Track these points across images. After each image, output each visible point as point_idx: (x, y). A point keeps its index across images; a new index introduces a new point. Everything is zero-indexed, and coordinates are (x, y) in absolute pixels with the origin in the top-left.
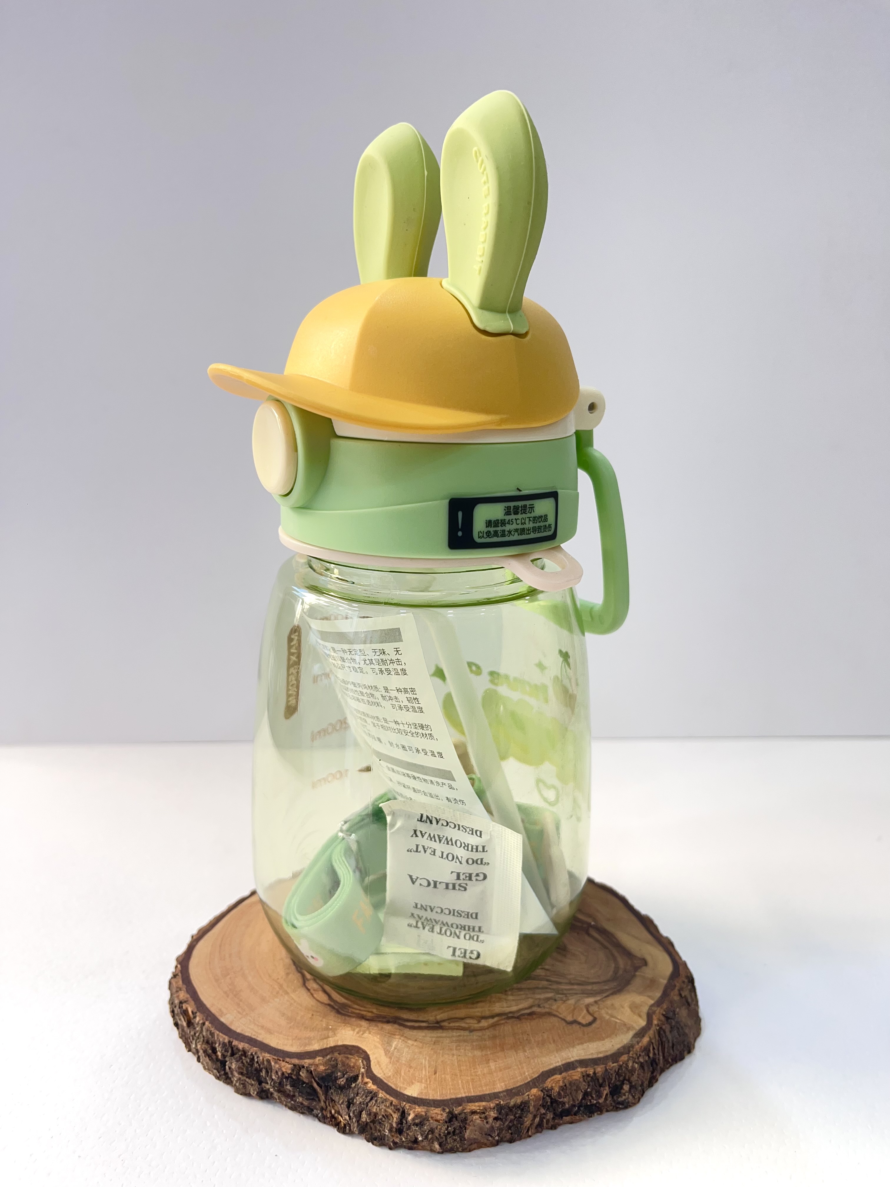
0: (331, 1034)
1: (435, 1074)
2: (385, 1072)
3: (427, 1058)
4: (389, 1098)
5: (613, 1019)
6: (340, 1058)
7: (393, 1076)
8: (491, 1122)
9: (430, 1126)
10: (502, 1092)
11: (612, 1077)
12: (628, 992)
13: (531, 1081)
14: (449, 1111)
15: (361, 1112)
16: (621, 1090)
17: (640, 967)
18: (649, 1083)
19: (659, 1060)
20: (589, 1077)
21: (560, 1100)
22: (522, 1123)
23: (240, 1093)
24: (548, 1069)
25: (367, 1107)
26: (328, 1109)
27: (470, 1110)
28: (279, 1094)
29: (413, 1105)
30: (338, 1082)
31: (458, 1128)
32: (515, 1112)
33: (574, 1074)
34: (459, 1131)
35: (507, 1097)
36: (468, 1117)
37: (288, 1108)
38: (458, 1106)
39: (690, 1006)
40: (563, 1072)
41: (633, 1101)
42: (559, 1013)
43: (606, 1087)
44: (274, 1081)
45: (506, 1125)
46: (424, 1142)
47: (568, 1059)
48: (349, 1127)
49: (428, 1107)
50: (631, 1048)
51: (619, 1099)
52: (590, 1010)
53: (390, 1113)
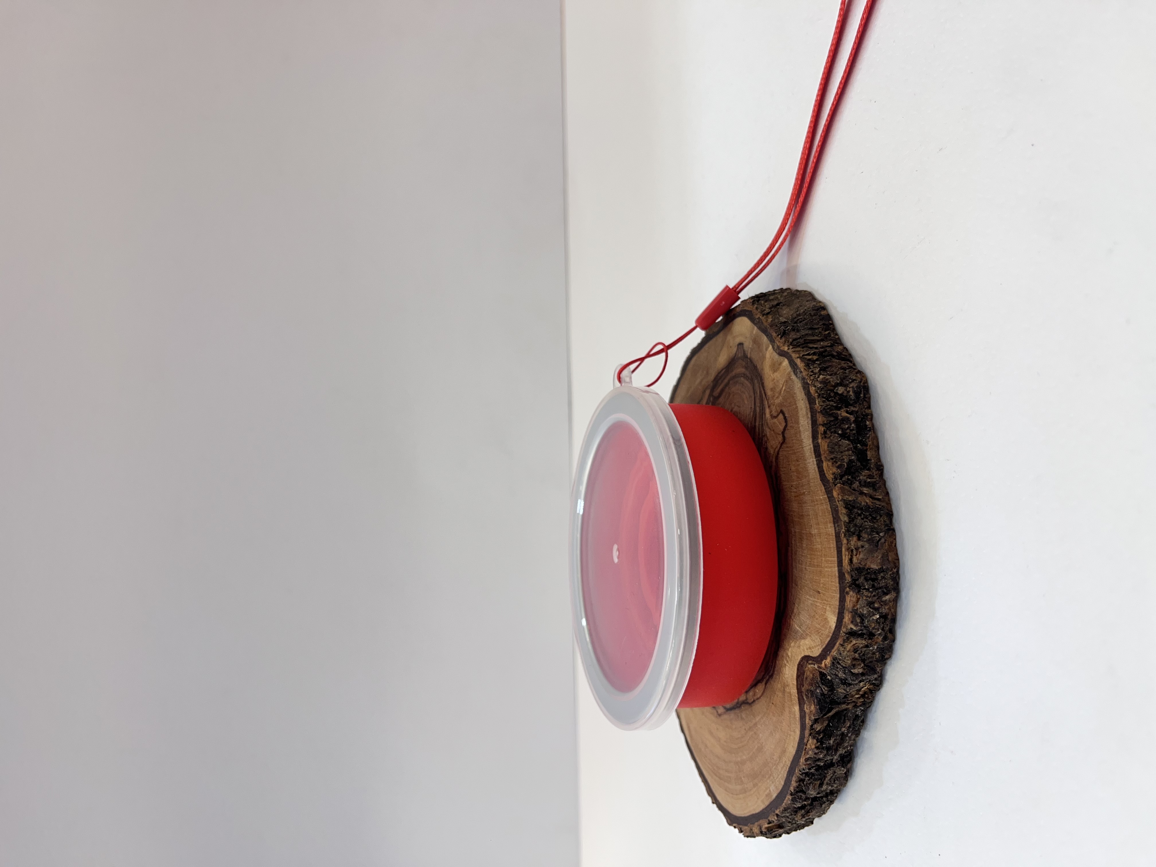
0: (787, 690)
1: (820, 594)
2: (817, 644)
3: (808, 597)
5: (782, 393)
6: (806, 687)
7: (820, 637)
8: (862, 543)
9: (864, 607)
10: (835, 528)
11: (829, 405)
12: (762, 369)
13: (827, 495)
14: (849, 588)
15: (853, 674)
16: (843, 395)
17: (744, 351)
18: (843, 360)
19: (822, 348)
20: (826, 432)
21: (846, 466)
22: (868, 507)
23: (845, 781)
24: (818, 475)
25: (847, 668)
26: (856, 700)
27: (849, 564)
28: (841, 749)
29: (843, 623)
30: (826, 692)
31: (869, 576)
32: (855, 516)
33: (823, 448)
34: (872, 576)
35: (839, 524)
36: (855, 567)
37: (857, 737)
38: (845, 576)
39: (781, 303)
40: (821, 458)
41: (857, 381)
42: (776, 448)
43: (839, 412)
44: (825, 755)
45: (869, 523)
46: (884, 610)
47: (811, 450)
48: (873, 681)
49: (844, 608)
50: (805, 381)
51: (853, 398)
52: (775, 414)
53: (851, 647)
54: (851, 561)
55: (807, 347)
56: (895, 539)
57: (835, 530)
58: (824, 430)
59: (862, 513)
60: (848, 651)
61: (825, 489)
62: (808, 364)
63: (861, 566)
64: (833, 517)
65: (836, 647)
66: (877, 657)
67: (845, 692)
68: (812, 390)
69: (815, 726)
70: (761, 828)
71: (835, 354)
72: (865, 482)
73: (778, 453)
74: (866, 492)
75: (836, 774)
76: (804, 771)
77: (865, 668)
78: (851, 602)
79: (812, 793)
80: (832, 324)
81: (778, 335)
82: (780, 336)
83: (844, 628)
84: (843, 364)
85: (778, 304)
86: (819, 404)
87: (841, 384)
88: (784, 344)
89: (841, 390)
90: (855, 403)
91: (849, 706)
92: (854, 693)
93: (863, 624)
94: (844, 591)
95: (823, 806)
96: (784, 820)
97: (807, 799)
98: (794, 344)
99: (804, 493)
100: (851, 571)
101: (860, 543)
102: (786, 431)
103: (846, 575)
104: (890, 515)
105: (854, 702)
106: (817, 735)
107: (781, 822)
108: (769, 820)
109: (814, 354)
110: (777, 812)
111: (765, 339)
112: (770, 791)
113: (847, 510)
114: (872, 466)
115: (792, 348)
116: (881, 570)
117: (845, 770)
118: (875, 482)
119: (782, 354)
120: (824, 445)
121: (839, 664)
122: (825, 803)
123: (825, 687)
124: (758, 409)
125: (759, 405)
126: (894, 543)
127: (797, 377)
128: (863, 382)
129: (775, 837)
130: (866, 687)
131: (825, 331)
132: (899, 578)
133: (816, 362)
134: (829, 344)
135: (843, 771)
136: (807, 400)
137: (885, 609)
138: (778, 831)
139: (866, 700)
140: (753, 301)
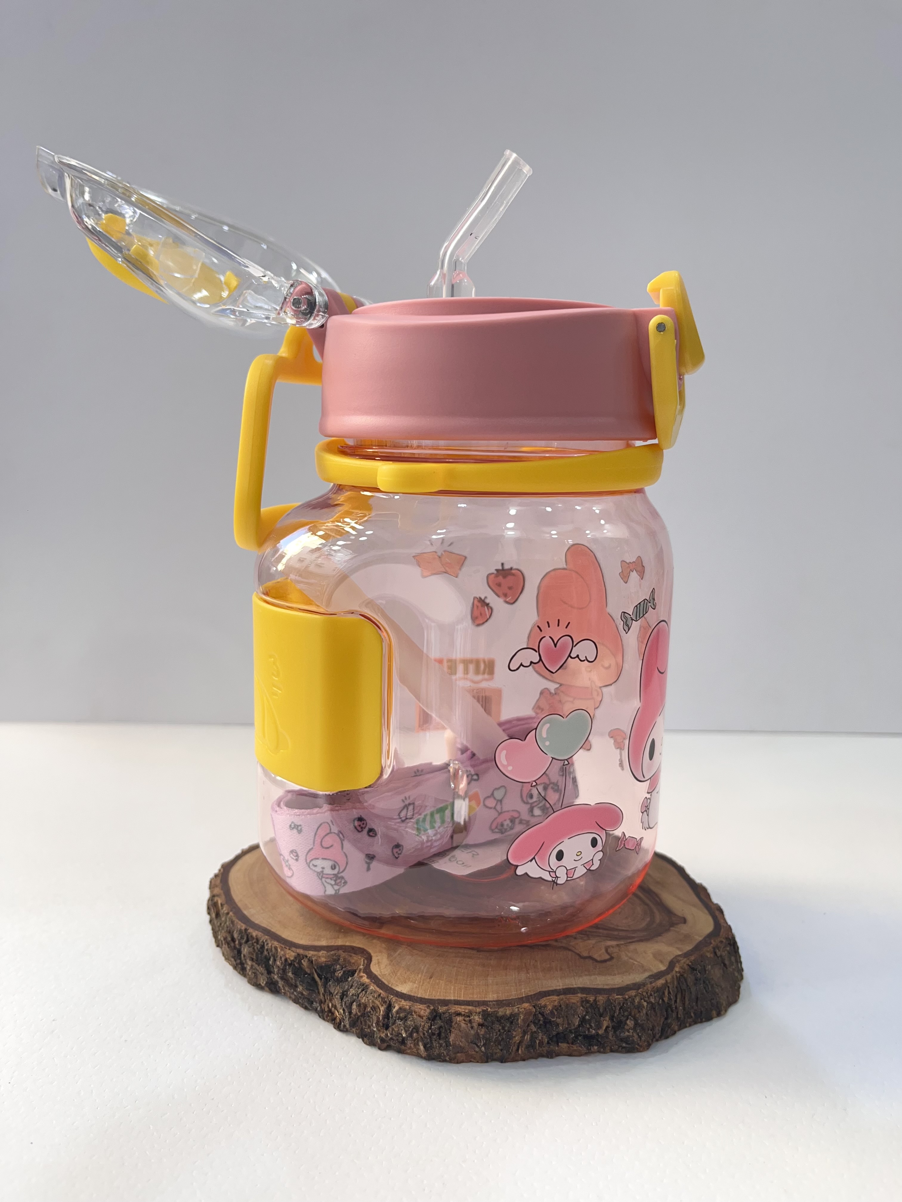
0: (341, 935)
1: (430, 978)
2: (382, 971)
3: (427, 966)
4: (379, 991)
5: (632, 961)
6: (343, 954)
7: (389, 974)
8: (476, 1028)
9: (414, 1023)
10: (492, 1001)
11: (615, 1009)
12: (657, 942)
13: (525, 997)
14: (433, 1009)
15: (352, 1003)
16: (624, 1025)
17: (677, 924)
18: (662, 1029)
19: (676, 1008)
20: (588, 1003)
21: (553, 1019)
22: (511, 1038)
23: (253, 983)
24: (546, 990)
25: (358, 998)
26: (326, 1003)
27: (455, 1012)
28: (282, 983)
29: (400, 999)
30: (336, 974)
31: (443, 1031)
32: (503, 1023)
33: (573, 998)
34: (442, 1034)
35: (496, 1006)
36: (453, 1018)
37: (293, 1001)
38: (444, 1006)
39: (727, 968)
40: (562, 995)
41: (639, 1042)
42: (575, 948)
43: (607, 1018)
44: (279, 967)
45: (495, 1037)
46: (409, 1043)
47: (571, 985)
48: (344, 1022)
49: (414, 1002)
50: (642, 987)
51: (621, 1034)
52: (609, 950)
53: (377, 1005)
54: (459, 1014)
55: (678, 992)
56: (478, 1062)
57: (490, 1001)
58: (590, 1001)
59: (505, 1031)
60: (373, 1002)
61: (531, 995)
62: (659, 991)
63: (453, 1024)
64: (503, 1000)
65: (378, 989)
66: (366, 1030)
67: (335, 993)
68: (633, 993)
69: (306, 960)
70: (218, 896)
71: (669, 1021)
72: (536, 1038)
73: (570, 950)
74: (526, 1037)
75: (260, 975)
76: (266, 944)
77: (356, 1017)
78: (418, 1009)
79: (245, 950)
80: (701, 1022)
81: (691, 962)
82: (690, 964)
83: (396, 999)
84: (658, 1029)
85: (725, 965)
86: (617, 998)
87: (636, 1024)
88: (681, 968)
89: (630, 1023)
90: (617, 1037)
91: (322, 996)
92: (333, 1002)
93: (398, 1019)
94: (431, 1004)
95: (233, 960)
96: (223, 919)
97: (240, 944)
98: (681, 978)
99: (528, 973)
100: (449, 1013)
101: (475, 1025)
102: (591, 961)
103: (445, 1008)
104: (503, 1060)
105: (325, 1001)
106: (297, 961)
107: (222, 916)
108: (224, 904)
109: (670, 999)
110: (231, 913)
111: (688, 947)
112: (250, 908)
113: (509, 1016)
114: (551, 1047)
115: (676, 976)
116: (448, 1044)
117: (263, 985)
118: (536, 1048)
119: (672, 965)
120: (575, 999)
121: (363, 990)
122: (235, 961)
123: (341, 973)
124: (616, 933)
125: (620, 935)
126: (474, 1061)
127: (647, 978)
128: (638, 1047)
129: (208, 908)
130: (338, 1015)
131: (694, 1013)
132: (440, 1061)
133: (661, 1000)
134: (679, 1016)
135: (263, 983)
136: (622, 986)
137: (411, 1043)
138: (214, 912)
139: (326, 1013)
140: (729, 939)
